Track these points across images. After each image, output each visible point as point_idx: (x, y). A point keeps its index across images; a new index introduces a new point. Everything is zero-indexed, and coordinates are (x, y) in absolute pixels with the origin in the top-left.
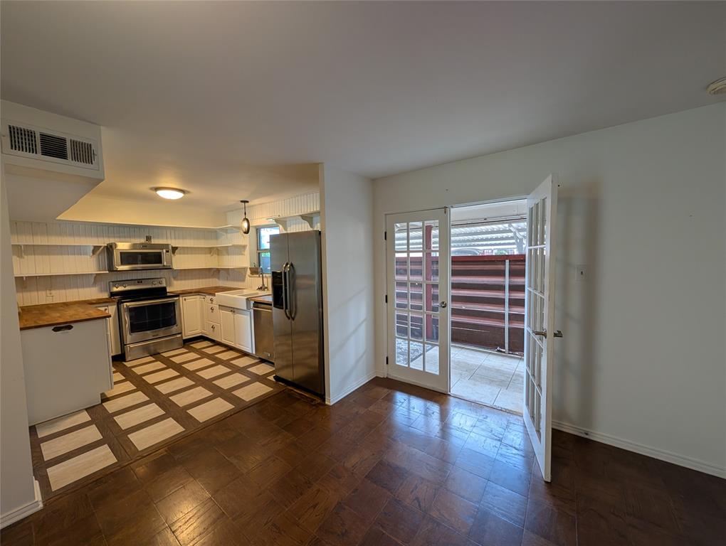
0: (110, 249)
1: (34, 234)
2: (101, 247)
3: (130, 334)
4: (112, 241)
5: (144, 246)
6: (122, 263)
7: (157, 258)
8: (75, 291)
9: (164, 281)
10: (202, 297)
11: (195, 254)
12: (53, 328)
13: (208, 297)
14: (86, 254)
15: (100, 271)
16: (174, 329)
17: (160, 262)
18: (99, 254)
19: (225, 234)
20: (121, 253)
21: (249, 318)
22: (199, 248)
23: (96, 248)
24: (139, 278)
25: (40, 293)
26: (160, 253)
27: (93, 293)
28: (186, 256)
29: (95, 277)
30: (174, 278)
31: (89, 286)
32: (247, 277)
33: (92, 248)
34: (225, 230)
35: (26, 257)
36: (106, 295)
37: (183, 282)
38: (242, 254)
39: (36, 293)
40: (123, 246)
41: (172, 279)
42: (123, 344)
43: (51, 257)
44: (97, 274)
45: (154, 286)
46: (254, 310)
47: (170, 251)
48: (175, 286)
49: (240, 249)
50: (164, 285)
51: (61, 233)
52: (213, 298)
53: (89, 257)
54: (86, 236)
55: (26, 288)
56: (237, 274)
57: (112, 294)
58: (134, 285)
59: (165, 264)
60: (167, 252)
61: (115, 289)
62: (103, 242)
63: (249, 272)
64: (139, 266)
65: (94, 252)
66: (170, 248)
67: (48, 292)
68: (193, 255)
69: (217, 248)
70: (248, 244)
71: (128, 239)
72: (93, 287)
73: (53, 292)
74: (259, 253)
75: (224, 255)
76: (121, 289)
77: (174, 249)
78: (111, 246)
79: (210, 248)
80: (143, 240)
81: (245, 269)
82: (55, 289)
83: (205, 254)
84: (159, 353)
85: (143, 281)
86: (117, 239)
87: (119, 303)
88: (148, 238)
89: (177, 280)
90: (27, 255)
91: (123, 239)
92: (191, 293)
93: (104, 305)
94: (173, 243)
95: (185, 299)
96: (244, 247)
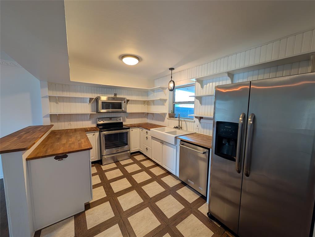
0: (97, 100)
1: (63, 91)
2: (93, 98)
3: (105, 150)
4: (99, 95)
5: (113, 99)
6: (103, 108)
7: (119, 106)
8: (81, 122)
9: (122, 118)
10: (142, 129)
11: (137, 104)
12: (54, 157)
13: (145, 130)
14: (86, 103)
15: (92, 112)
16: (126, 147)
17: (121, 108)
18: (92, 103)
19: (153, 93)
20: (102, 102)
21: (175, 150)
22: (139, 101)
23: (91, 99)
24: (110, 117)
25: (65, 123)
26: (121, 103)
27: (89, 124)
28: (133, 105)
29: (90, 115)
30: (127, 117)
31: (87, 120)
32: (166, 119)
33: (89, 99)
34: (153, 91)
35: (59, 103)
36: (95, 126)
37: (131, 119)
38: (164, 105)
39: (64, 123)
40: (104, 98)
41: (126, 118)
42: (101, 156)
43: (71, 103)
44: (91, 114)
45: (117, 122)
46: (180, 146)
47: (126, 102)
48: (127, 122)
49: (163, 101)
50: (122, 121)
51: (76, 91)
52: (148, 131)
53: (88, 104)
54: (86, 93)
55: (59, 120)
56: (161, 117)
57: (98, 125)
58: (108, 120)
59: (123, 110)
60: (124, 102)
61: (99, 123)
62: (94, 96)
63: (167, 116)
64: (110, 110)
65: (90, 102)
66: (126, 100)
67: (69, 123)
68: (136, 105)
69: (148, 101)
70: (168, 98)
71: (106, 95)
72: (89, 121)
73: (71, 123)
74: (174, 105)
75: (152, 105)
76: (102, 122)
77: (128, 101)
78: (98, 98)
79: (144, 101)
80: (113, 96)
81: (165, 114)
82: (72, 121)
83: (142, 104)
84: (119, 161)
85: (112, 118)
86: (101, 95)
87: (100, 132)
88: (115, 95)
89: (128, 118)
90: (60, 102)
91: (104, 95)
92: (135, 126)
93: (93, 132)
94: (128, 98)
95: (132, 130)
96: (165, 100)
